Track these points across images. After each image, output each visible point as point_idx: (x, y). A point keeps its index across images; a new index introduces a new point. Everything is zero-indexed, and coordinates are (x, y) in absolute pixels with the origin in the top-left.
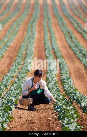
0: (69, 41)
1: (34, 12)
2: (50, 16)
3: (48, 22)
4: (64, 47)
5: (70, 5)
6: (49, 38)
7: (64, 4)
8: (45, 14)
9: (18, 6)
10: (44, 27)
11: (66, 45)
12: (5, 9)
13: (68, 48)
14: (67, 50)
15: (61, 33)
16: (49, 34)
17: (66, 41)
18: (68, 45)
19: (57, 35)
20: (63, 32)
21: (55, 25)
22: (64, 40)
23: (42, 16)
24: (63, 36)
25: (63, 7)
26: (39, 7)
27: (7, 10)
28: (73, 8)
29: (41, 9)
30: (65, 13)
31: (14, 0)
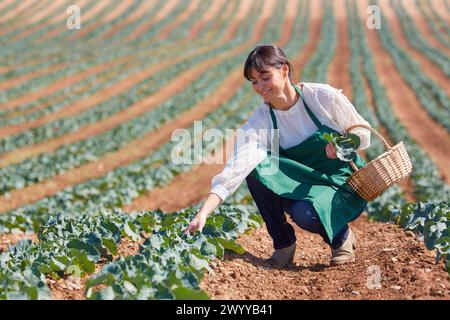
0: (432, 106)
1: (321, 43)
2: (368, 50)
3: (363, 63)
4: (417, 121)
5: (427, 20)
6: (369, 99)
7: (408, 19)
8: (353, 45)
9: (272, 25)
10: (352, 75)
11: (423, 115)
12: (234, 34)
13: (429, 122)
14: (428, 127)
15: (405, 89)
16: (367, 92)
17: (423, 108)
18: (430, 115)
19: (391, 94)
20: (409, 85)
21: (386, 71)
22: (414, 104)
23: (344, 50)
24: (410, 96)
25: (406, 25)
26: (335, 28)
27: (240, 39)
28: (437, 27)
29: (340, 33)
30: (414, 43)
31: (260, 10)
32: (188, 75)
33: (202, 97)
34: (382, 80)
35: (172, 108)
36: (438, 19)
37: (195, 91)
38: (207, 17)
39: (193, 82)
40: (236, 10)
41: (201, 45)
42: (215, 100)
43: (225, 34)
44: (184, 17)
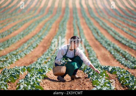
0: (96, 35)
1: (65, 15)
2: (79, 17)
3: (77, 22)
4: (92, 40)
5: (96, 9)
6: (78, 33)
7: (90, 8)
8: (74, 16)
9: (51, 10)
10: (73, 25)
11: (93, 38)
12: (40, 12)
13: (95, 40)
14: (94, 42)
15: (89, 30)
16: (78, 31)
17: (93, 36)
18: (95, 38)
19: (85, 31)
20: (90, 28)
21: (83, 24)
22: (91, 34)
23: (72, 17)
24: (90, 32)
25: (90, 10)
26: (69, 11)
28: (99, 11)
29: (71, 12)
30: (92, 15)
31: (47, 5)
32: (27, 24)
33: (31, 31)
34: (82, 27)
35: (23, 35)
36: (99, 8)
37: (29, 29)
38: (32, 6)
39: (28, 27)
40: (40, 5)
41: (30, 15)
42: (35, 32)
43: (37, 12)
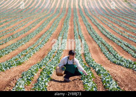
0: (89, 30)
1: (68, 13)
2: (78, 16)
3: (76, 19)
4: (86, 34)
6: (77, 29)
7: (86, 8)
8: (74, 15)
9: (58, 10)
10: (74, 22)
11: (87, 33)
12: (51, 11)
13: (88, 35)
14: (88, 36)
15: (84, 26)
16: (77, 27)
18: (89, 33)
19: (82, 27)
20: (85, 25)
21: (81, 21)
22: (86, 30)
24: (85, 27)
25: (85, 10)
26: (71, 10)
27: (52, 12)
28: (91, 10)
30: (87, 14)
31: (56, 6)
32: (41, 22)
33: (44, 28)
34: (80, 23)
35: (38, 30)
36: (92, 8)
37: (43, 26)
38: (46, 7)
39: (42, 24)
40: (51, 6)
41: (44, 14)
42: (47, 28)
43: (49, 11)
44: (41, 7)
